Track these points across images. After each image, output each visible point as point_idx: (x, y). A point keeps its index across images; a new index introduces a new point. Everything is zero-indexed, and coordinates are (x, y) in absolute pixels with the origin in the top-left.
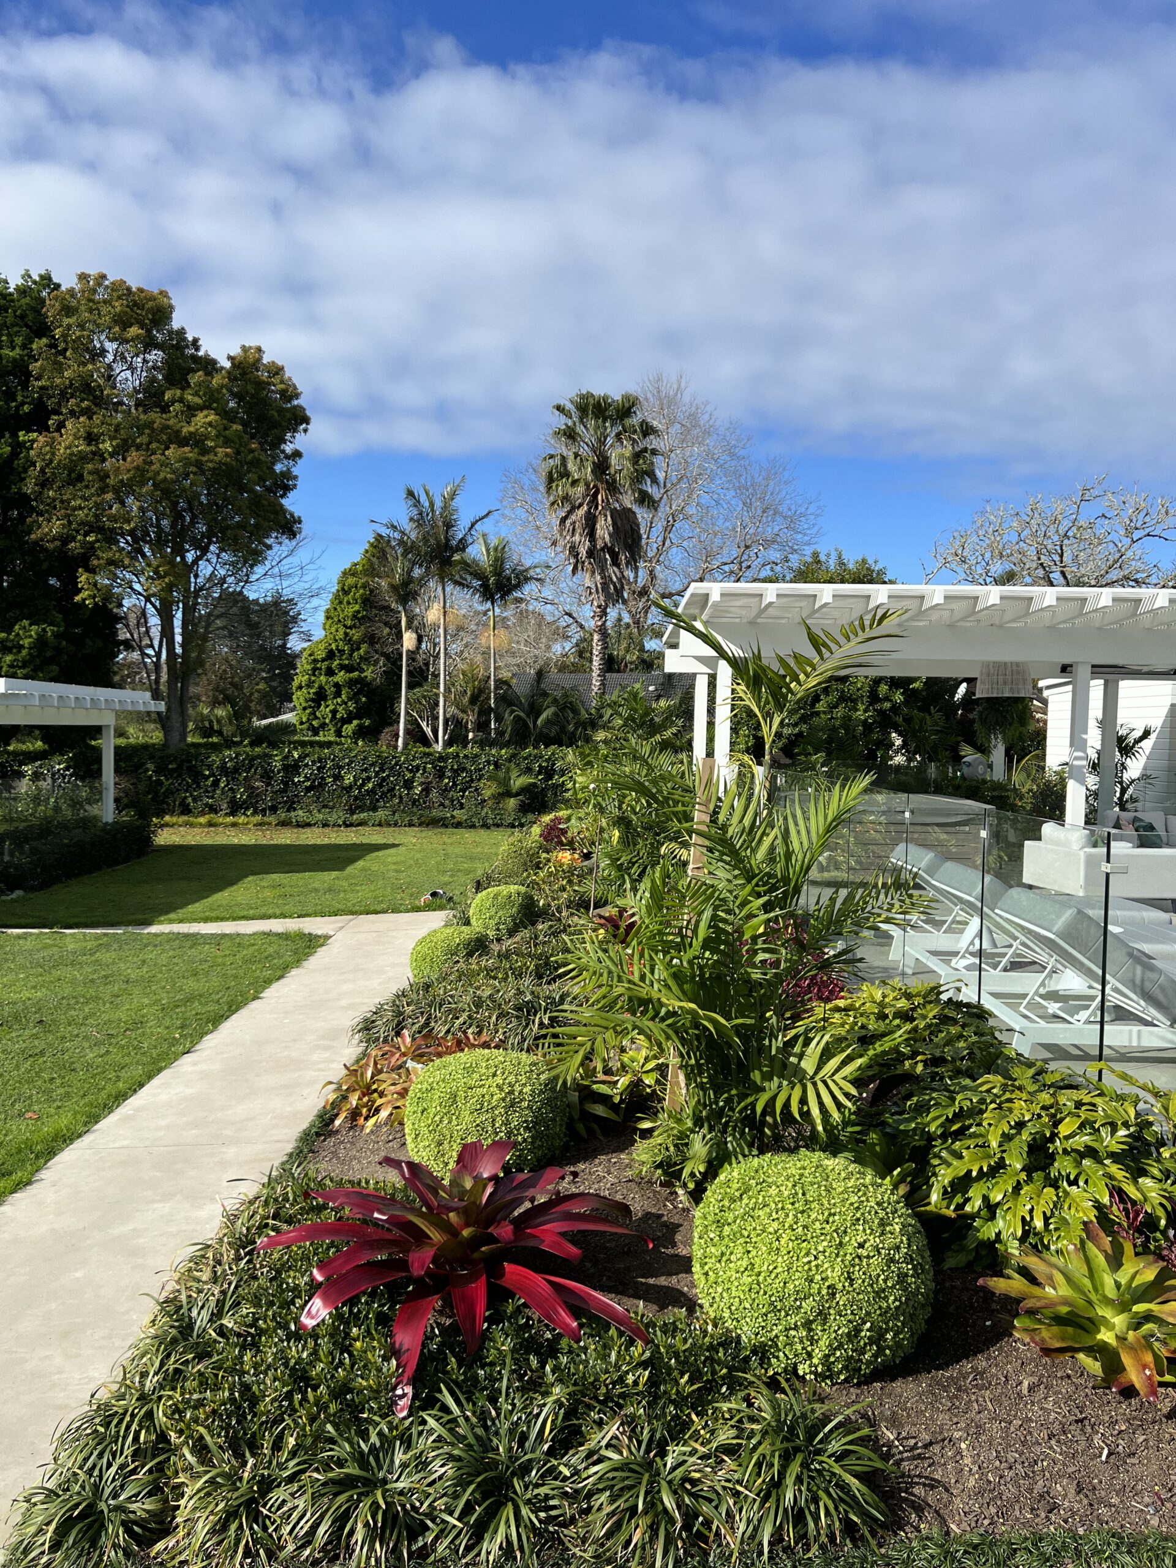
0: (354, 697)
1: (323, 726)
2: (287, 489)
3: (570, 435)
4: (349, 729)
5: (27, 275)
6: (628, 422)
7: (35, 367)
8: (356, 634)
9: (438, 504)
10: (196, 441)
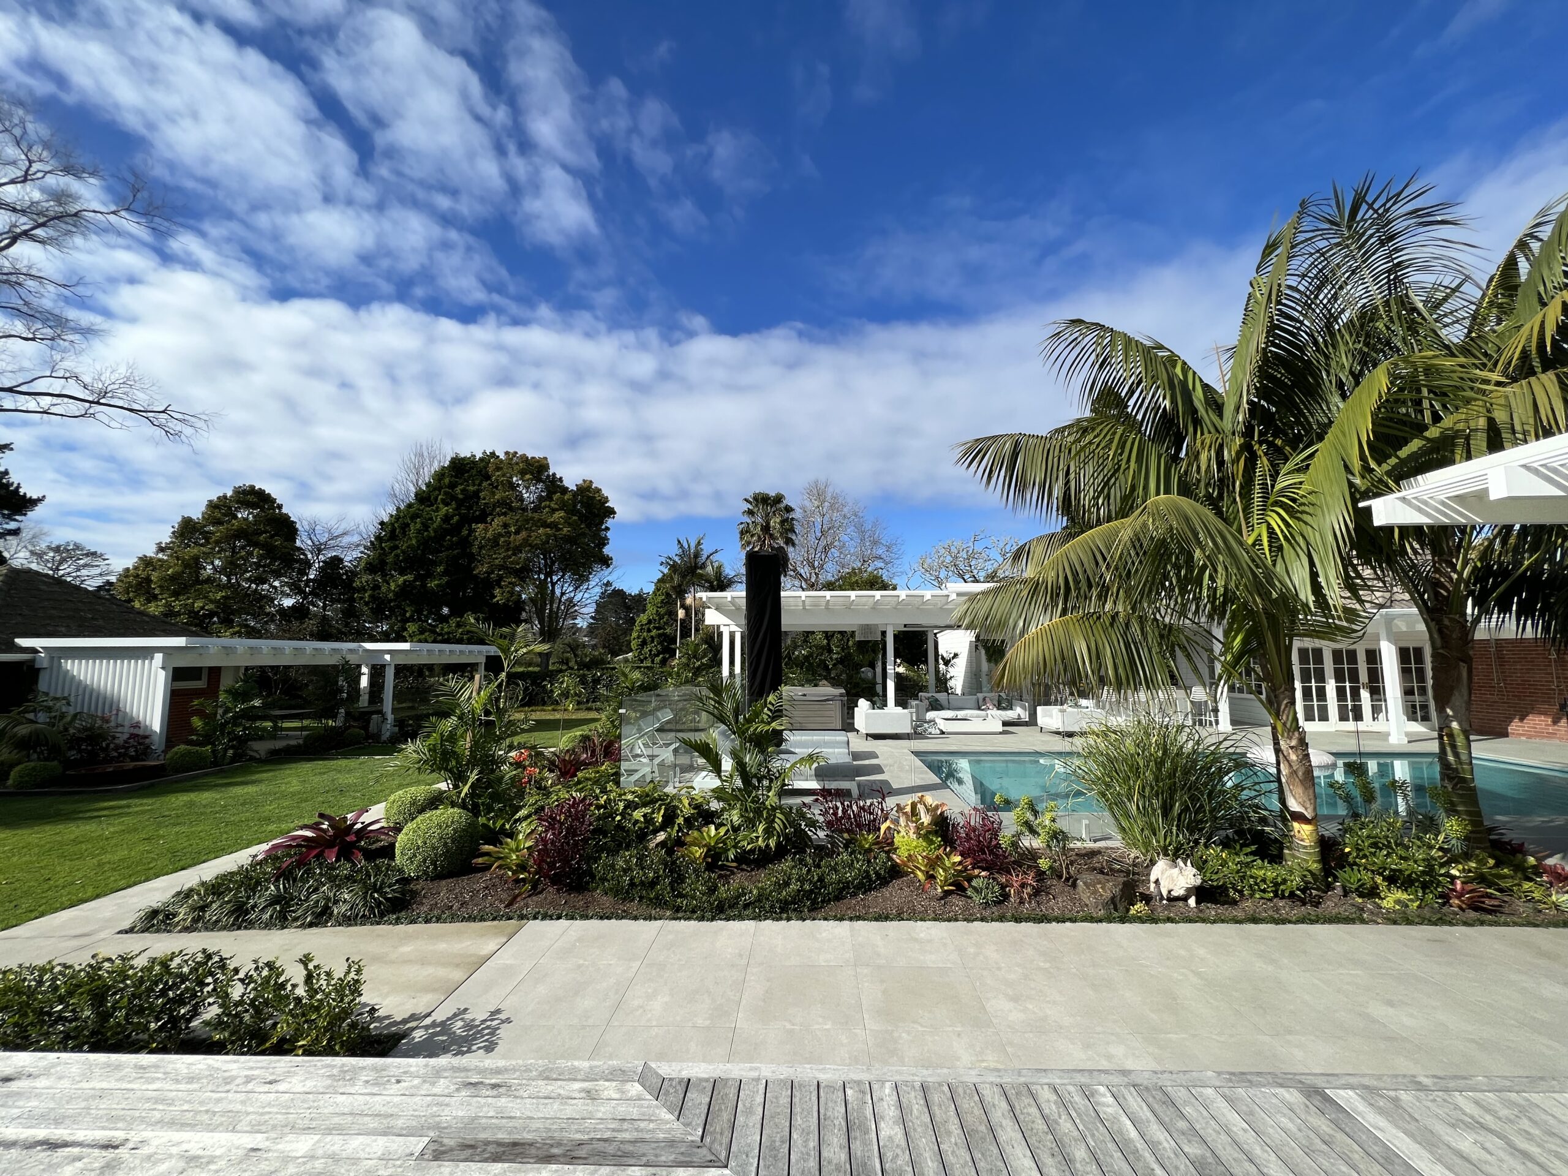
0: (660, 643)
1: (646, 658)
2: (604, 545)
3: (750, 513)
4: (658, 659)
5: (485, 452)
6: (778, 506)
7: (482, 495)
8: (662, 611)
9: (693, 546)
10: (554, 526)
